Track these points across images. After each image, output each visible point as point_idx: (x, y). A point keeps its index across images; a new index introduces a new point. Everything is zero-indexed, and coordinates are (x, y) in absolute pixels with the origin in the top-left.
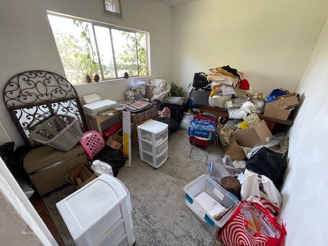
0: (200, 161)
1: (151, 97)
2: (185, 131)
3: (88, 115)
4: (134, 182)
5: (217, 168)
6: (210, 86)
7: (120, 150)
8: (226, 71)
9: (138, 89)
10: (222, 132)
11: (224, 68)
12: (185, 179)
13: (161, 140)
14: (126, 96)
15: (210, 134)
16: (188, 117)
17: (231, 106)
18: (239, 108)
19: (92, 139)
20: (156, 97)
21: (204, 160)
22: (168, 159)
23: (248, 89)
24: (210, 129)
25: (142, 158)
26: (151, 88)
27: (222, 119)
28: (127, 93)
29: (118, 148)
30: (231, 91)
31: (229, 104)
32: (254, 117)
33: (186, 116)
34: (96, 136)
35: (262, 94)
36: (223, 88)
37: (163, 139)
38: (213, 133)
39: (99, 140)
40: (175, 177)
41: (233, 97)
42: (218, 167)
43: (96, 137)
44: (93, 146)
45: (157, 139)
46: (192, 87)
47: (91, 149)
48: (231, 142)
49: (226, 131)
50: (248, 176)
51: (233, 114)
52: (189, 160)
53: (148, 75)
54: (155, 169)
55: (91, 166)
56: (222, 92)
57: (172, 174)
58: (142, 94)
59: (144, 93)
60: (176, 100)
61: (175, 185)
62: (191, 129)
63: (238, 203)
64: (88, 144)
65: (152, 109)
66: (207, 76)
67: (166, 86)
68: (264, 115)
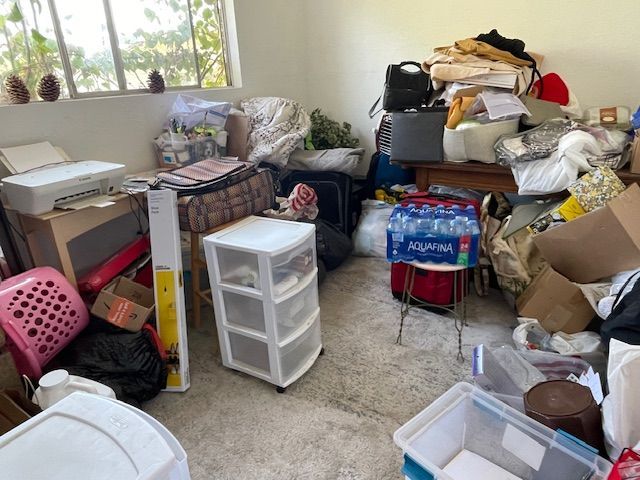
0: (436, 352)
1: (248, 154)
2: (372, 262)
3: (18, 215)
4: (202, 444)
5: (502, 364)
6: (443, 101)
7: (143, 329)
8: (488, 47)
9: (199, 125)
10: (500, 245)
11: (482, 38)
12: (390, 415)
13: (294, 280)
14: (158, 151)
15: (464, 246)
16: (378, 213)
17: (520, 152)
18: (547, 155)
19: (37, 294)
20: (262, 150)
21: (450, 344)
22: (322, 353)
23: (565, 101)
24: (460, 231)
25: (229, 358)
26: (245, 123)
27: (493, 204)
28: (161, 140)
29: (136, 325)
30: (514, 107)
31: (515, 147)
32: (605, 176)
33: (371, 211)
34: (50, 284)
35: (614, 109)
36: (488, 99)
37: (300, 279)
38: (473, 241)
39: (62, 298)
40: (353, 412)
41: (523, 126)
42: (504, 357)
43: (51, 290)
44: (39, 322)
45: (280, 277)
46: (384, 112)
47: (33, 332)
48: (532, 277)
49: (511, 240)
50: (625, 360)
51: (530, 180)
52: (398, 351)
53: (230, 83)
54: (281, 390)
55: (31, 393)
56: (484, 110)
57: (341, 400)
58: (214, 143)
59: (222, 141)
60: (333, 158)
61: (356, 440)
62: (395, 238)
63: (601, 467)
64: (18, 314)
65: (253, 181)
66: (428, 67)
67: (295, 116)
68: (633, 170)
